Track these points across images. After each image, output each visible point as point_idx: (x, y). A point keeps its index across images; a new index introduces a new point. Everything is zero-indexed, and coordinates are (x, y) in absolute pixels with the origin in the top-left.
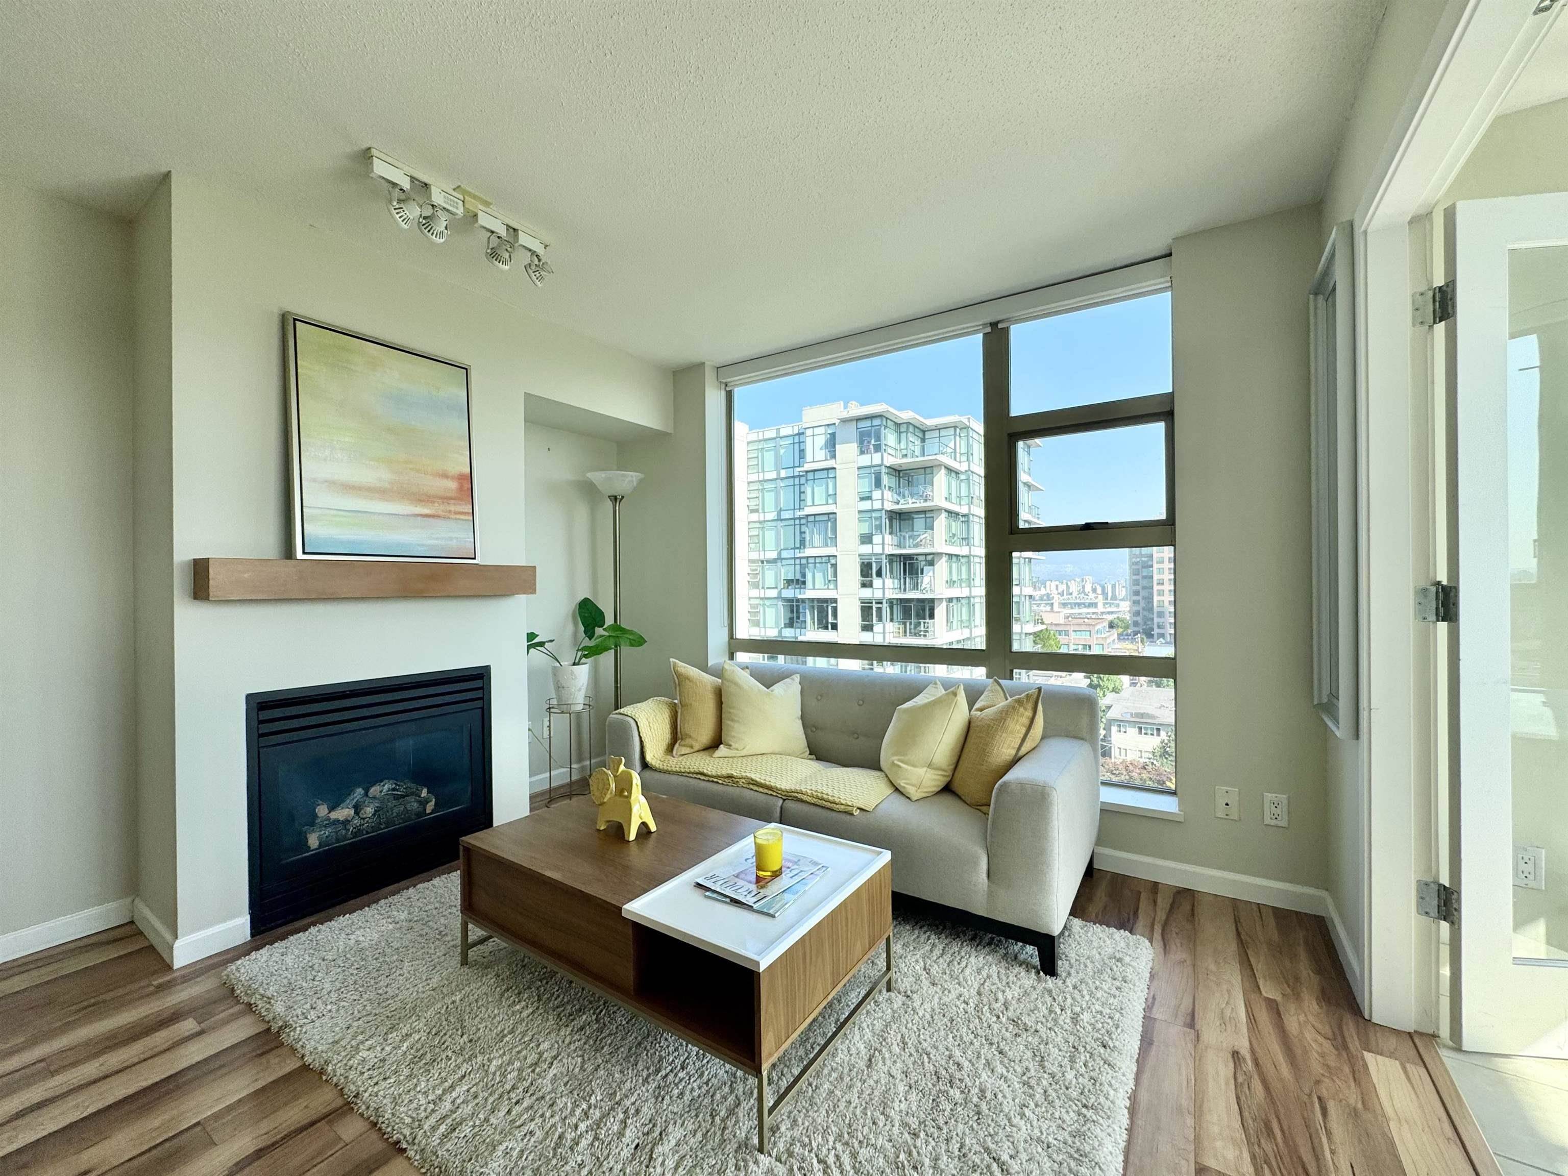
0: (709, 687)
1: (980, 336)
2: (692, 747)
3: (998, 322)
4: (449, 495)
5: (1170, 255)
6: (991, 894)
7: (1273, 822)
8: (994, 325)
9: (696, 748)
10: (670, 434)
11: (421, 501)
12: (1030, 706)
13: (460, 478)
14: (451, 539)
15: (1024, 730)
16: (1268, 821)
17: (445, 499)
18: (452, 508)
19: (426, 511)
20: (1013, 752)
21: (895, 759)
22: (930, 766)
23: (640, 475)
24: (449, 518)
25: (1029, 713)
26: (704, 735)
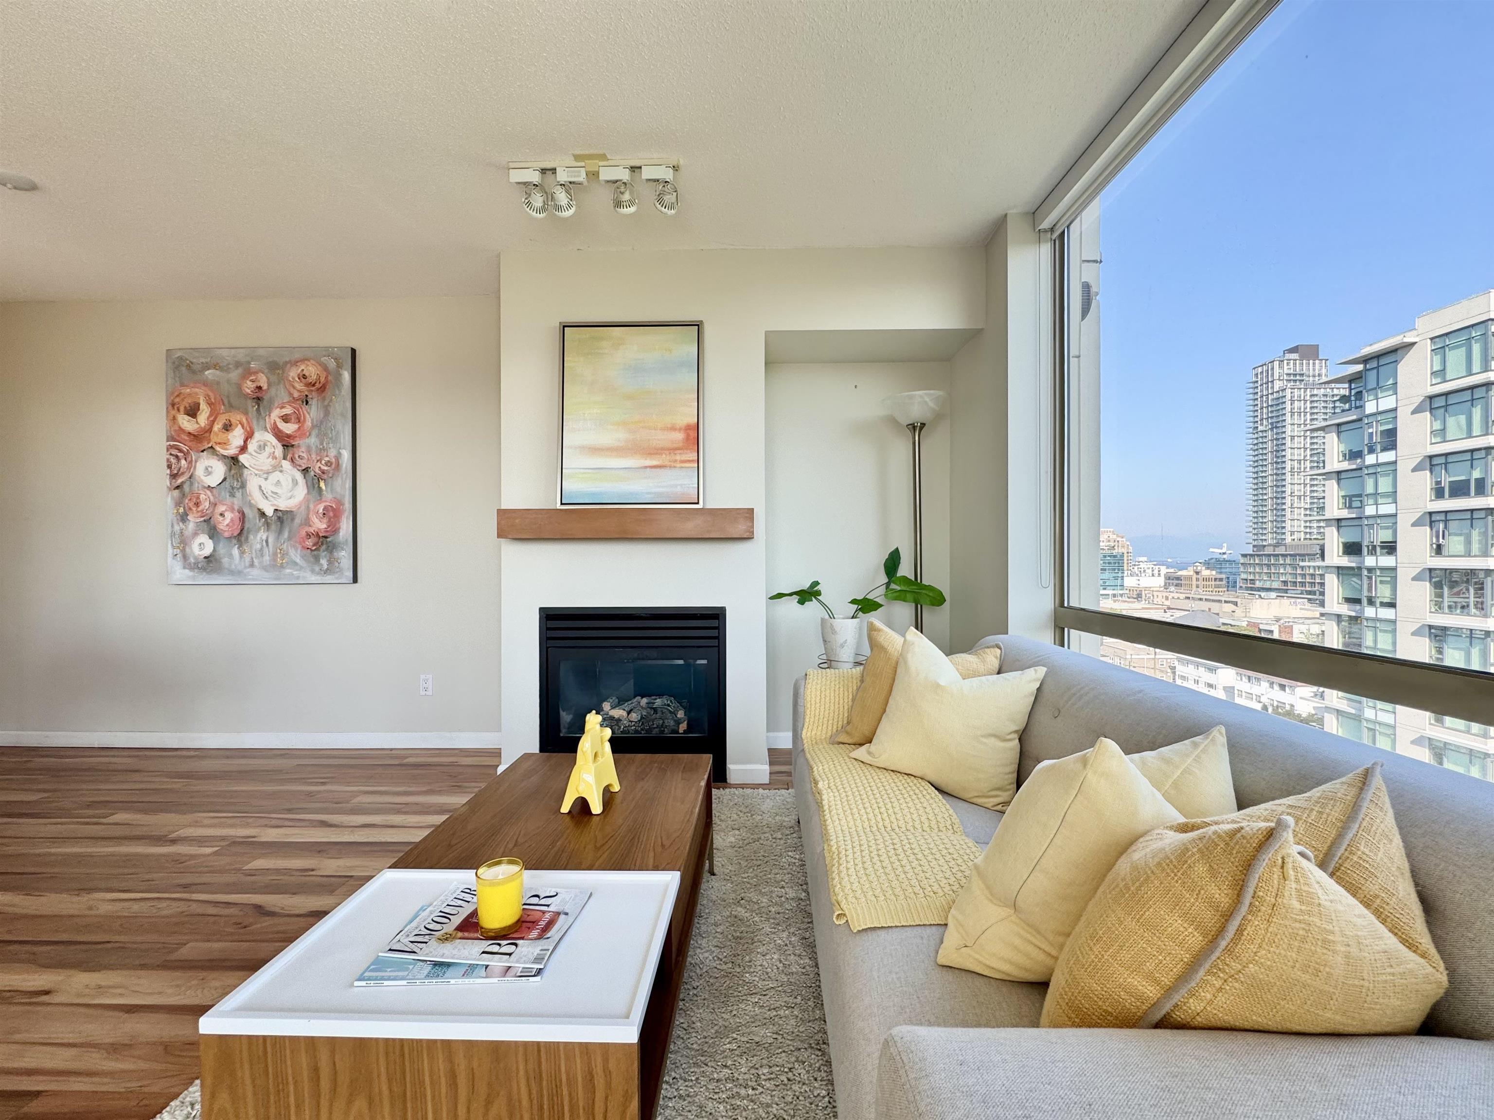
0: (893, 662)
2: (851, 736)
4: (675, 446)
9: (855, 739)
11: (650, 454)
13: (688, 428)
14: (676, 486)
17: (673, 450)
18: (678, 457)
19: (655, 463)
24: (675, 467)
26: (866, 723)
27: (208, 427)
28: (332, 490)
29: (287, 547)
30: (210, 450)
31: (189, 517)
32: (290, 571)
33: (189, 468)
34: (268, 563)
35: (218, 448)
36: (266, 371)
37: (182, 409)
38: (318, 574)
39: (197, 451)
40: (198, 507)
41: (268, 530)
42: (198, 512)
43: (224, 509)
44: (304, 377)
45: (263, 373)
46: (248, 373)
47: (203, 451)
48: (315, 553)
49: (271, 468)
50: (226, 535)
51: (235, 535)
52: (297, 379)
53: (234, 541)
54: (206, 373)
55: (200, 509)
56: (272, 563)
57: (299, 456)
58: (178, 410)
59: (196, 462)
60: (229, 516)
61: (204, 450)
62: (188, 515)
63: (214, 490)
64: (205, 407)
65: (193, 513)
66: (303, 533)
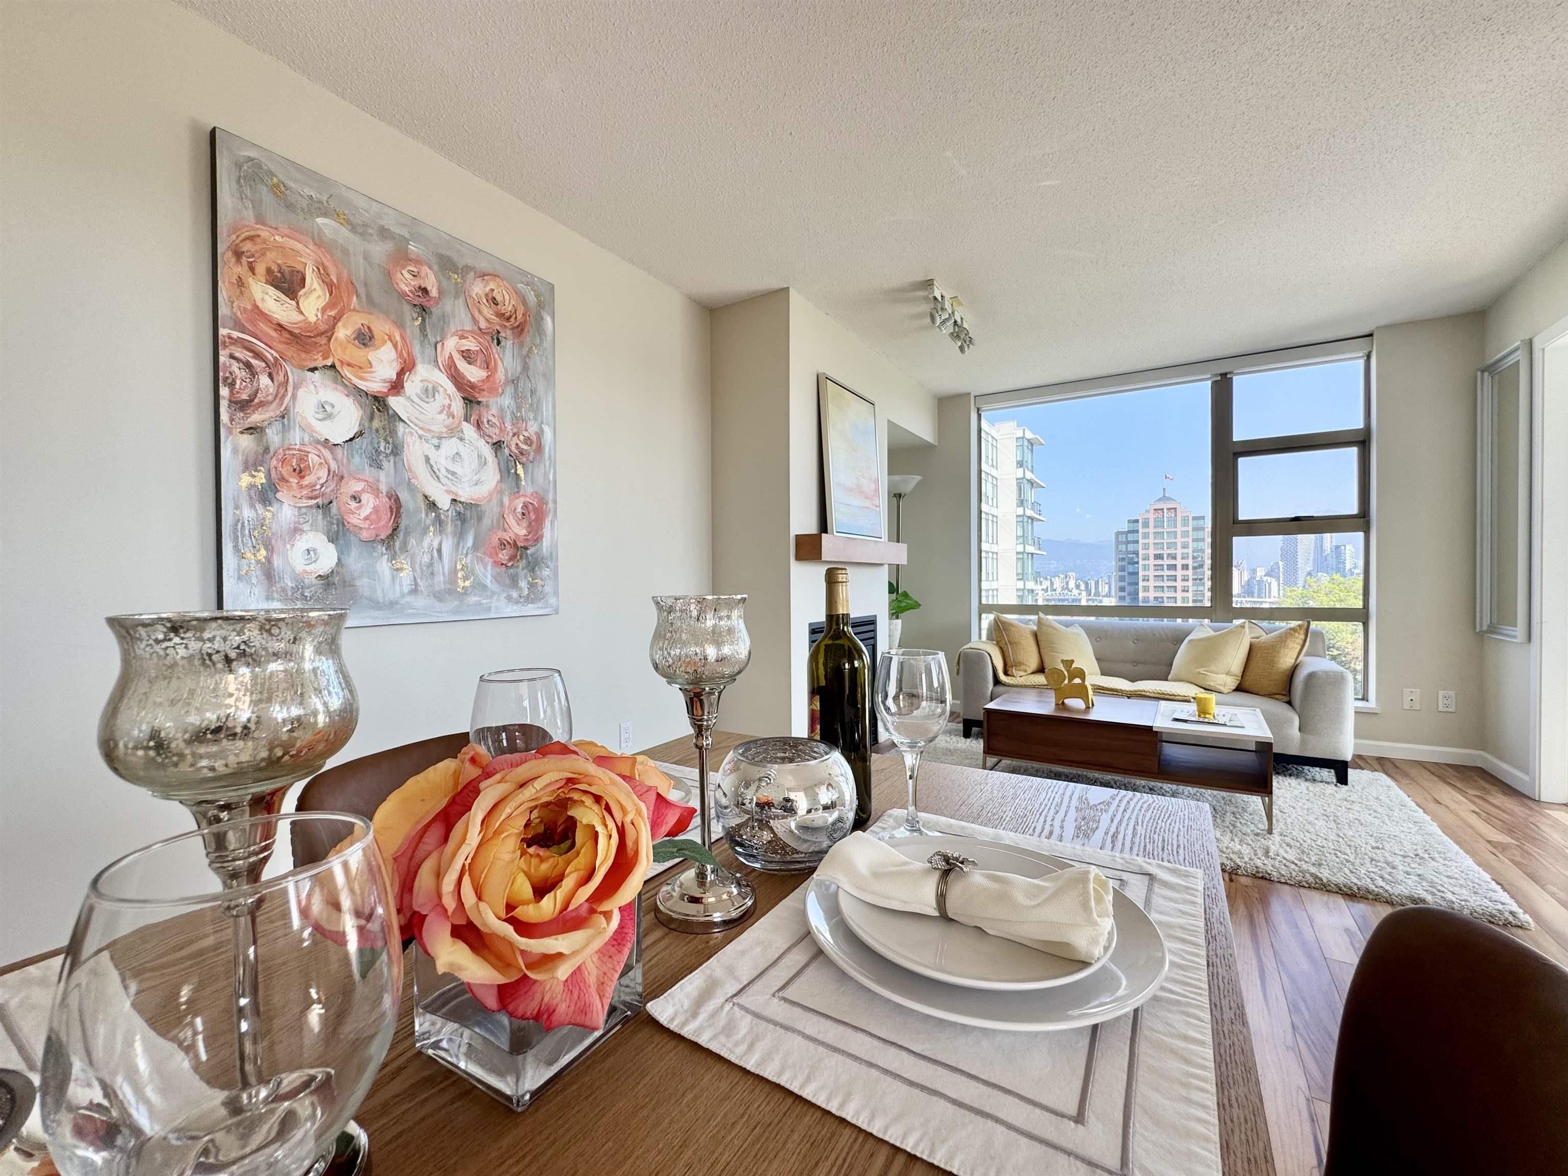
0: (1028, 632)
1: (1209, 383)
2: (1026, 671)
3: (1226, 374)
5: (1371, 335)
6: (1303, 741)
7: (1446, 709)
8: (1224, 375)
9: (1029, 672)
10: (935, 446)
12: (1302, 632)
15: (1299, 647)
16: (1441, 708)
20: (1293, 661)
21: (1202, 670)
22: (1228, 673)
23: (920, 478)
25: (1303, 637)
26: (1033, 663)
27: (323, 327)
28: (533, 482)
29: (472, 561)
30: (329, 373)
31: (279, 495)
32: (478, 599)
33: (279, 396)
34: (443, 586)
35: (346, 372)
36: (436, 267)
37: (261, 269)
38: (517, 602)
39: (301, 367)
40: (302, 477)
41: (441, 532)
42: (301, 487)
43: (360, 489)
44: (494, 301)
45: (430, 268)
46: (402, 257)
47: (313, 370)
48: (512, 571)
49: (445, 430)
50: (365, 535)
51: (383, 536)
52: (485, 301)
53: (382, 549)
54: (320, 220)
55: (306, 482)
56: (448, 586)
57: (488, 421)
58: (252, 269)
59: (296, 387)
60: (369, 502)
61: (315, 369)
62: (277, 491)
63: (339, 451)
64: (316, 285)
65: (290, 488)
66: (495, 541)
